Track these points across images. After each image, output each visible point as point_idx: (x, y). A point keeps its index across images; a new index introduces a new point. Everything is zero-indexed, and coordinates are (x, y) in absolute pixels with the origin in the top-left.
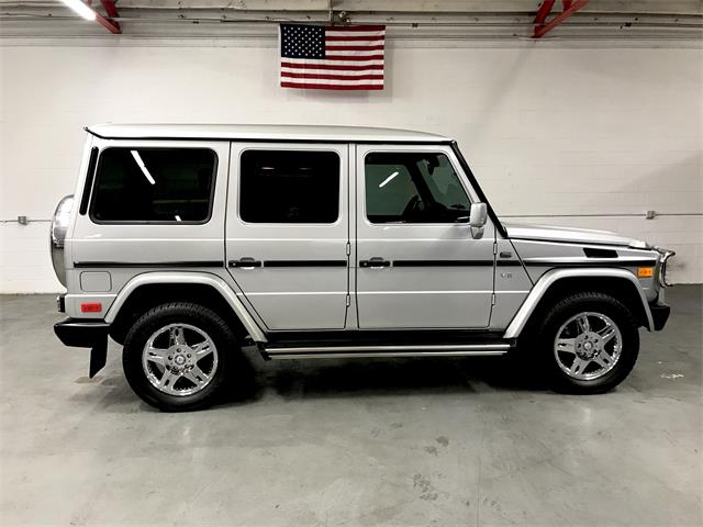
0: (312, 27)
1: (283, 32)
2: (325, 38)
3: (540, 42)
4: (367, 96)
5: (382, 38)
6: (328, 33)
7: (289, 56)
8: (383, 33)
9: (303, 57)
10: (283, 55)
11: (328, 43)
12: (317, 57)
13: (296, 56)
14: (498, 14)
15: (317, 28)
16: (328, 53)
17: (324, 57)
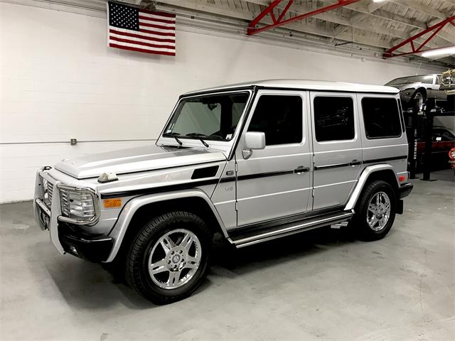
0: (130, 7)
1: (110, 7)
2: (139, 17)
3: (250, 38)
4: (159, 58)
5: (174, 22)
6: (140, 14)
7: (115, 25)
8: (173, 19)
9: (124, 27)
10: (111, 24)
11: (140, 21)
12: (133, 29)
13: (119, 26)
14: (231, 18)
15: (133, 9)
16: (141, 27)
17: (138, 30)
